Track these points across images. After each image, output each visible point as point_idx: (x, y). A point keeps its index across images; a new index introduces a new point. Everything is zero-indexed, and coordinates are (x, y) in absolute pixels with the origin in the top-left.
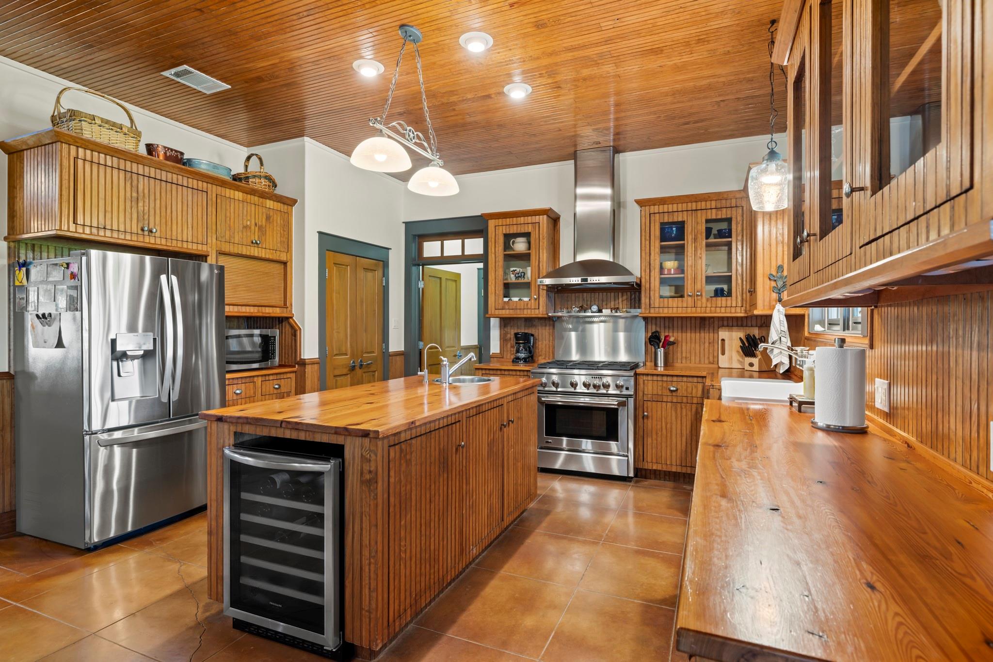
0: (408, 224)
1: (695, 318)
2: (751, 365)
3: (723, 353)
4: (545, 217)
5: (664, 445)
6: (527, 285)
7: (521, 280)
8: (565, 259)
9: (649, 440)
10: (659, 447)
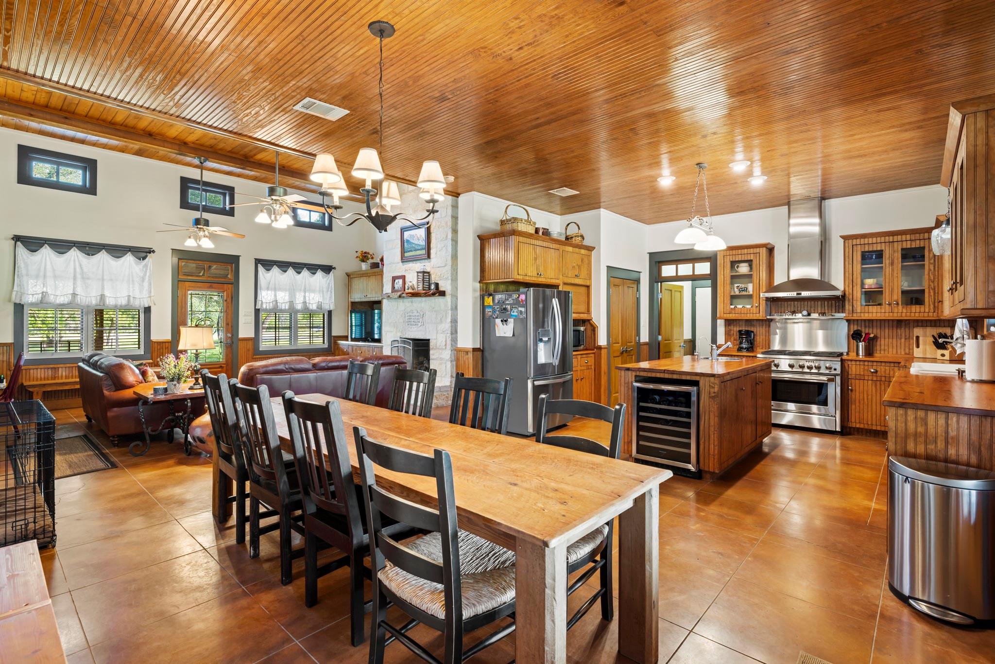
0: (651, 254)
1: (893, 320)
2: (943, 355)
3: (918, 346)
4: (765, 249)
5: (865, 411)
6: (750, 297)
7: (744, 293)
8: (779, 278)
9: (853, 407)
10: (862, 412)
